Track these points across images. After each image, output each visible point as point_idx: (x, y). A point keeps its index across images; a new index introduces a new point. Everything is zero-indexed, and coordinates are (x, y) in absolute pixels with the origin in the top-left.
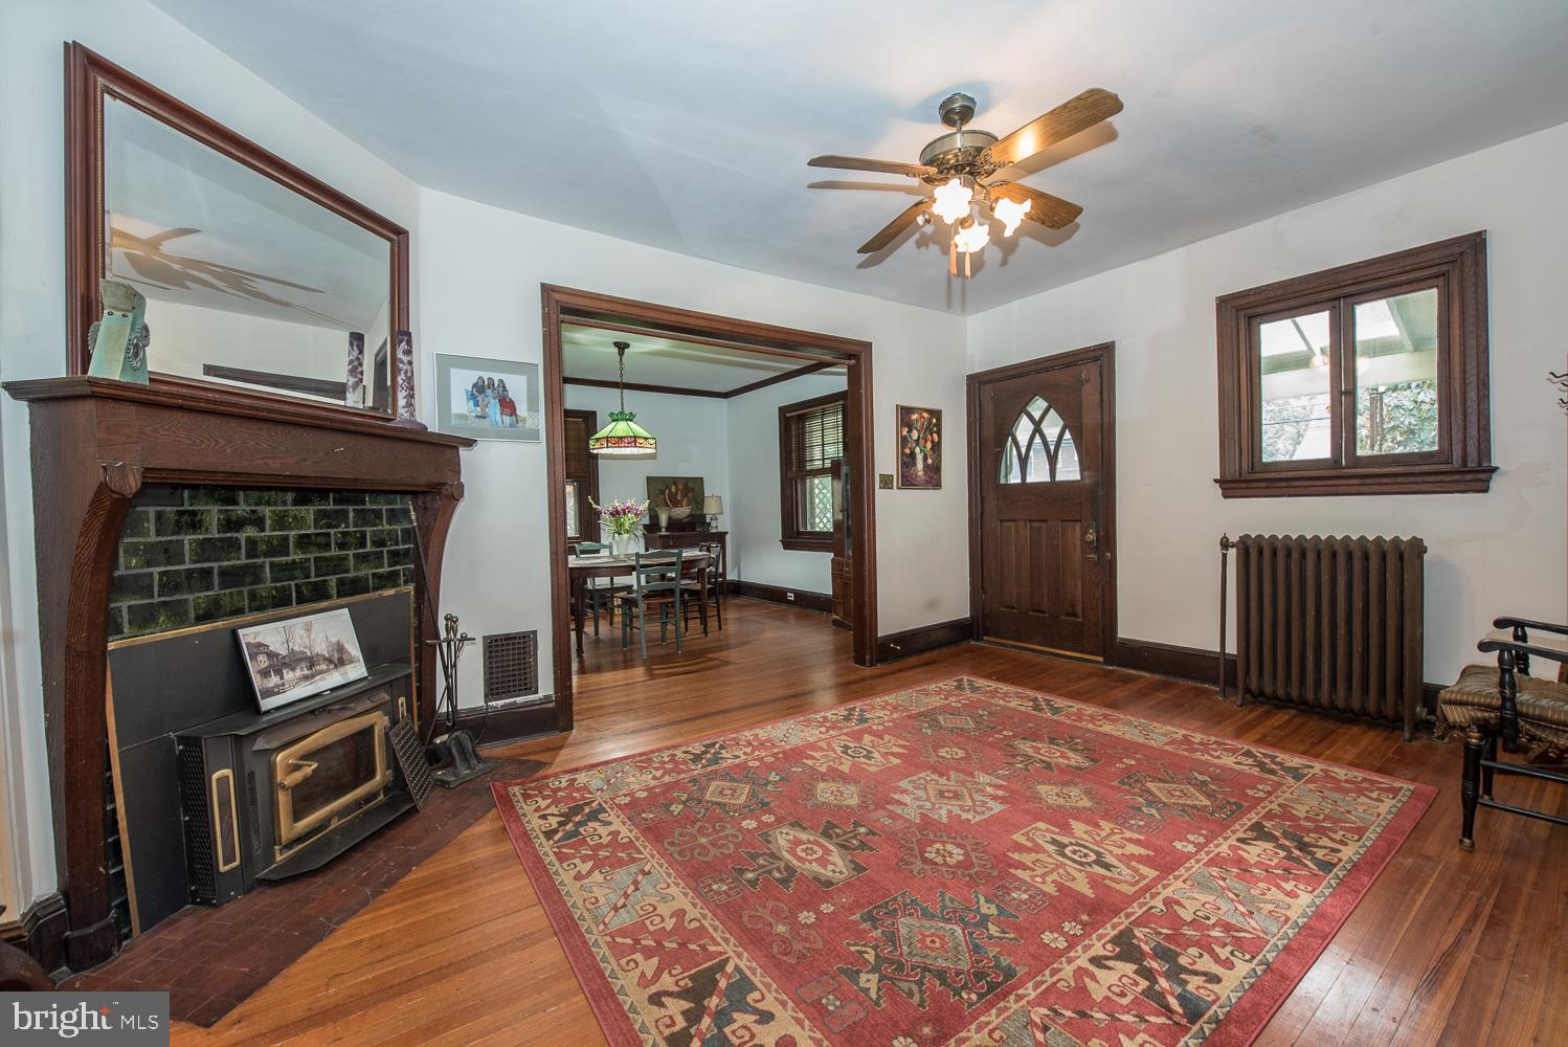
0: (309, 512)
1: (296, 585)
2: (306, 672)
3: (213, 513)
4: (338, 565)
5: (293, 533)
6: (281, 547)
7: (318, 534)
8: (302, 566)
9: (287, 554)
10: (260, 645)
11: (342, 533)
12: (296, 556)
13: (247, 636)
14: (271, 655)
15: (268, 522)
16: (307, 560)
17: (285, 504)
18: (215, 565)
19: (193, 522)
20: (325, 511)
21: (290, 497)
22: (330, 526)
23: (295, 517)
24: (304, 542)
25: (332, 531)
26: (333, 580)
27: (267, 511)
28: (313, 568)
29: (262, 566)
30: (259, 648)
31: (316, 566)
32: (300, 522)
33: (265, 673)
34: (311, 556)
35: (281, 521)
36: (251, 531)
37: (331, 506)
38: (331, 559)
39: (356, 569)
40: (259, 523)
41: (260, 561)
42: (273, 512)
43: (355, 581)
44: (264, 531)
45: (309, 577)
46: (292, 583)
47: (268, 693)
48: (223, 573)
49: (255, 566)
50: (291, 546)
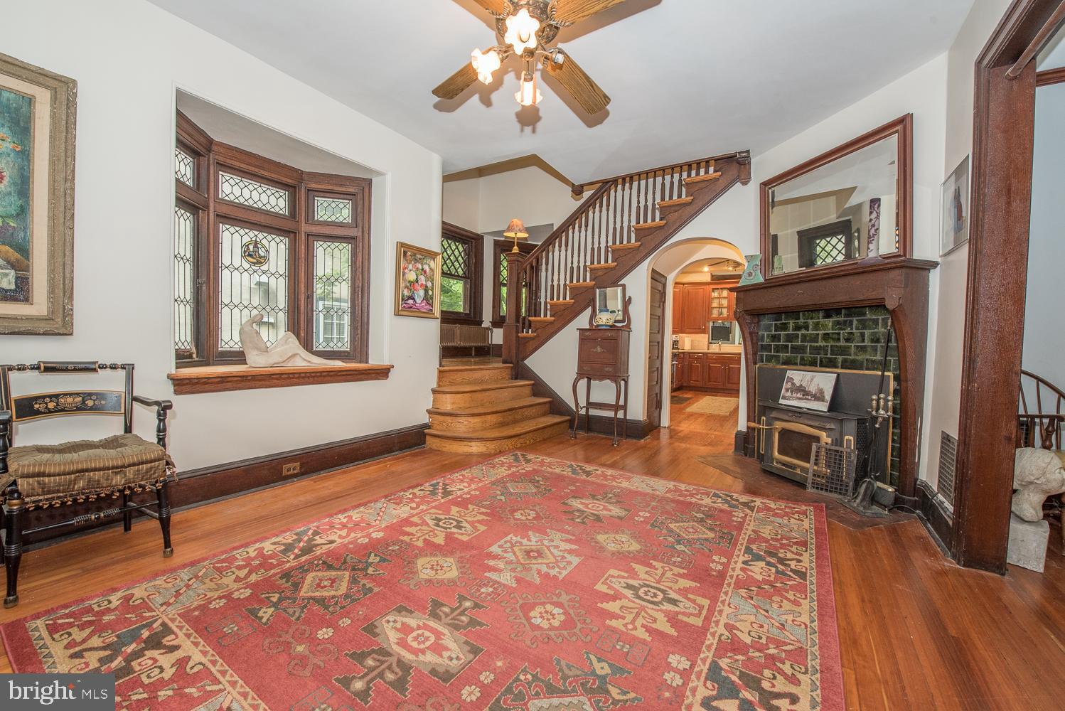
0: (829, 322)
1: (820, 358)
2: (801, 396)
3: (791, 323)
4: (844, 351)
5: (821, 332)
6: (815, 339)
7: (833, 333)
8: (824, 349)
9: (817, 342)
10: (792, 378)
11: (848, 333)
12: (821, 343)
13: (789, 373)
14: (793, 384)
15: (811, 327)
16: (827, 346)
17: (819, 318)
18: (790, 344)
19: (785, 327)
20: (838, 321)
21: (821, 314)
22: (841, 329)
23: (823, 325)
24: (826, 336)
25: (842, 332)
26: (840, 358)
27: (810, 322)
28: (829, 351)
29: (807, 347)
30: (791, 379)
31: (831, 350)
32: (825, 327)
33: (787, 390)
34: (829, 344)
35: (816, 326)
36: (804, 331)
37: (842, 319)
38: (841, 347)
39: (856, 354)
40: (807, 328)
41: (806, 344)
42: (813, 323)
43: (853, 361)
44: (808, 331)
45: (827, 355)
46: (819, 356)
47: (784, 398)
48: (793, 347)
49: (804, 346)
50: (820, 338)
